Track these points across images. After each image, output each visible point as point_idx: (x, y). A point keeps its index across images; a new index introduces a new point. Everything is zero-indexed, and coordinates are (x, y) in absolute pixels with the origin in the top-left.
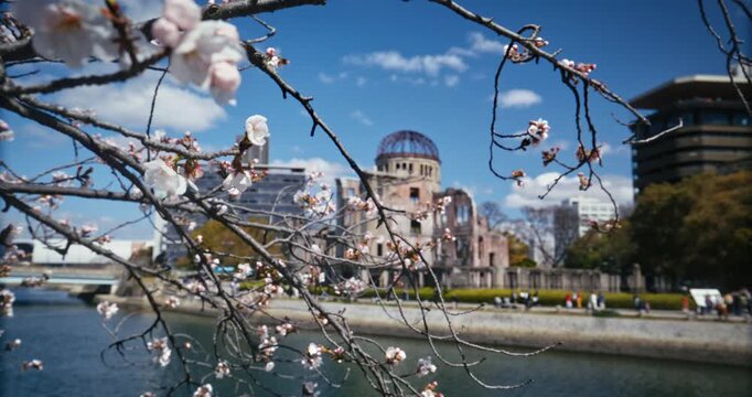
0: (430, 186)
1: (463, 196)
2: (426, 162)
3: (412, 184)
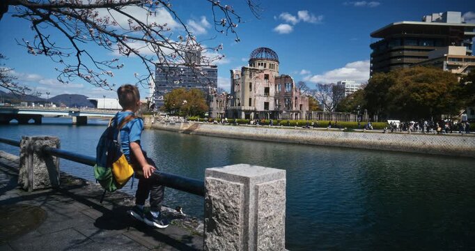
0: (274, 74)
1: (289, 79)
2: (272, 62)
3: (266, 73)
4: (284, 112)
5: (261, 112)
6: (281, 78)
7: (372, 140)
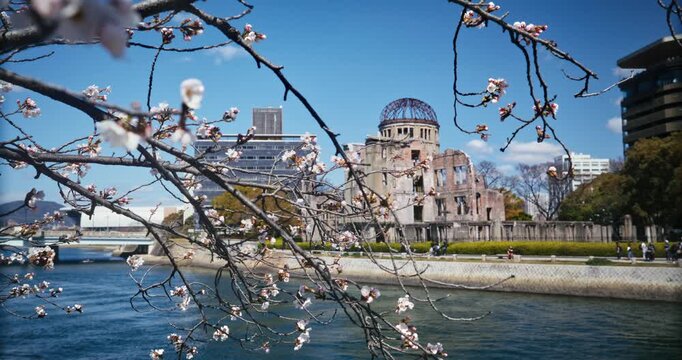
0: (430, 149)
1: (461, 157)
2: (425, 127)
3: (414, 147)
4: (456, 225)
5: (409, 226)
6: (445, 155)
7: (654, 283)
